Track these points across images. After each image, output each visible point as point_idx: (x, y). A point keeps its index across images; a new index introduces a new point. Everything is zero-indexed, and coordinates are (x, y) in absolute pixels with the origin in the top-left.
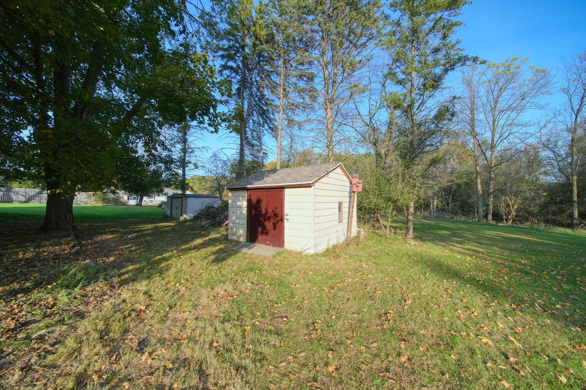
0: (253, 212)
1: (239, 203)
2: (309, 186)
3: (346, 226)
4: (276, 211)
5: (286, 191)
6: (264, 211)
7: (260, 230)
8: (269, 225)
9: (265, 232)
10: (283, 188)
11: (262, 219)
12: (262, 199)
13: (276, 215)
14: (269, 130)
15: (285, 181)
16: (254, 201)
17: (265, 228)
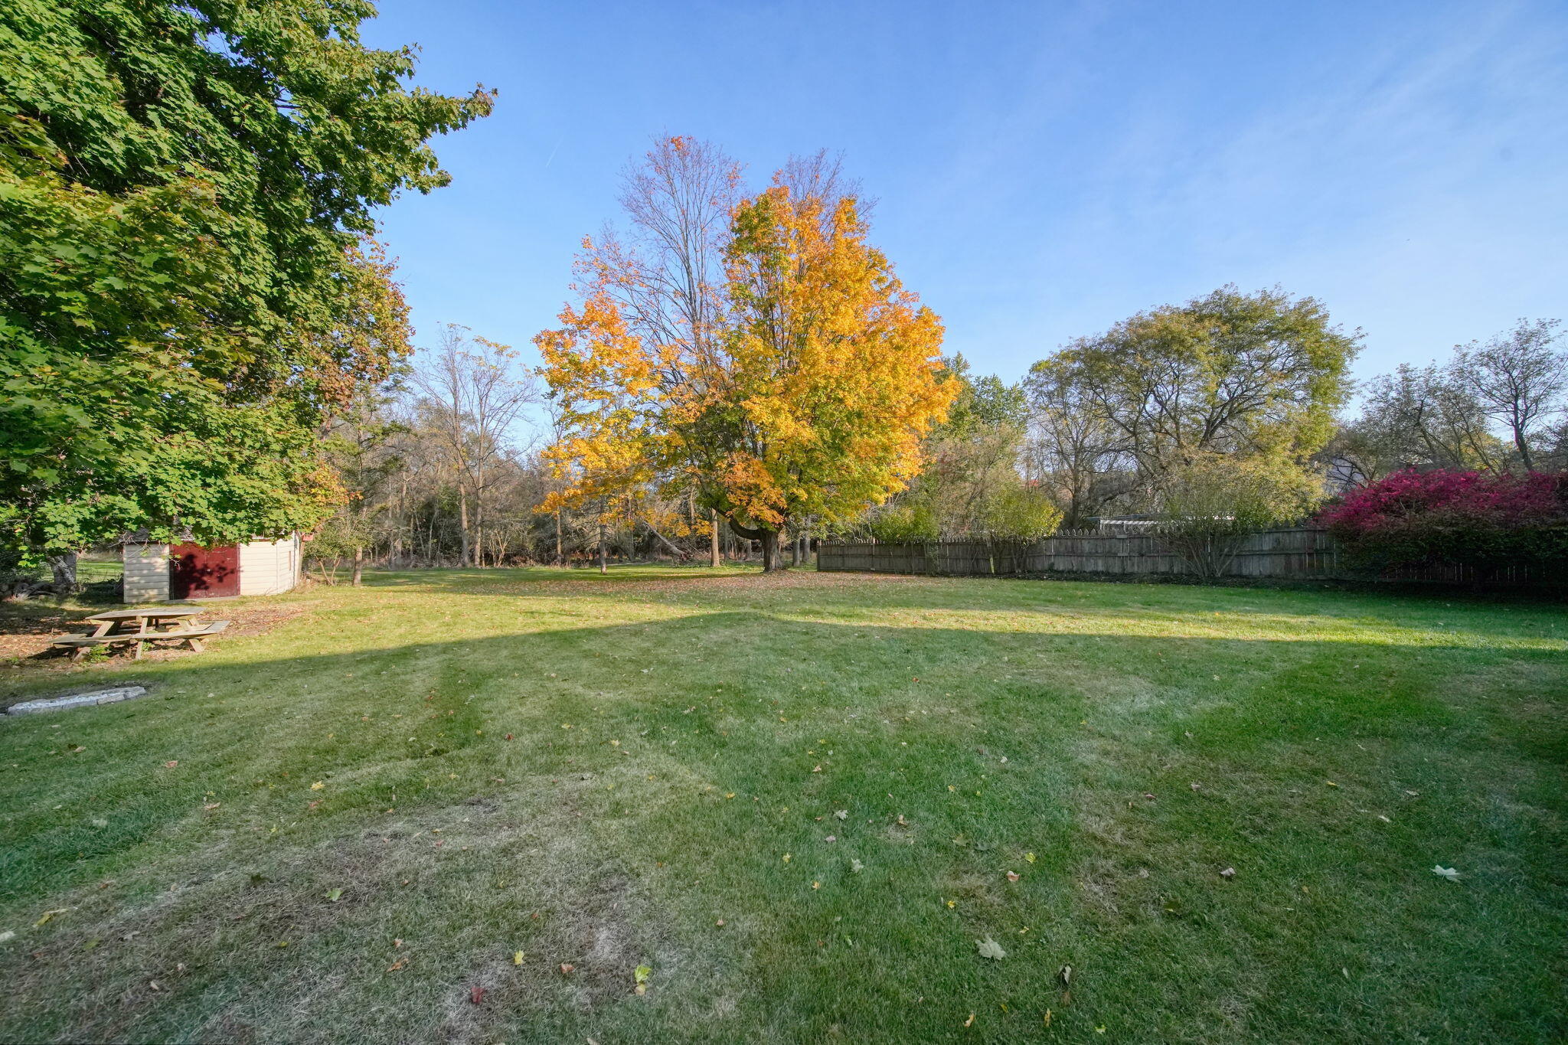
1: (145, 561)
4: (224, 565)
6: (200, 567)
7: (193, 586)
8: (209, 579)
9: (202, 586)
13: (223, 568)
17: (204, 583)
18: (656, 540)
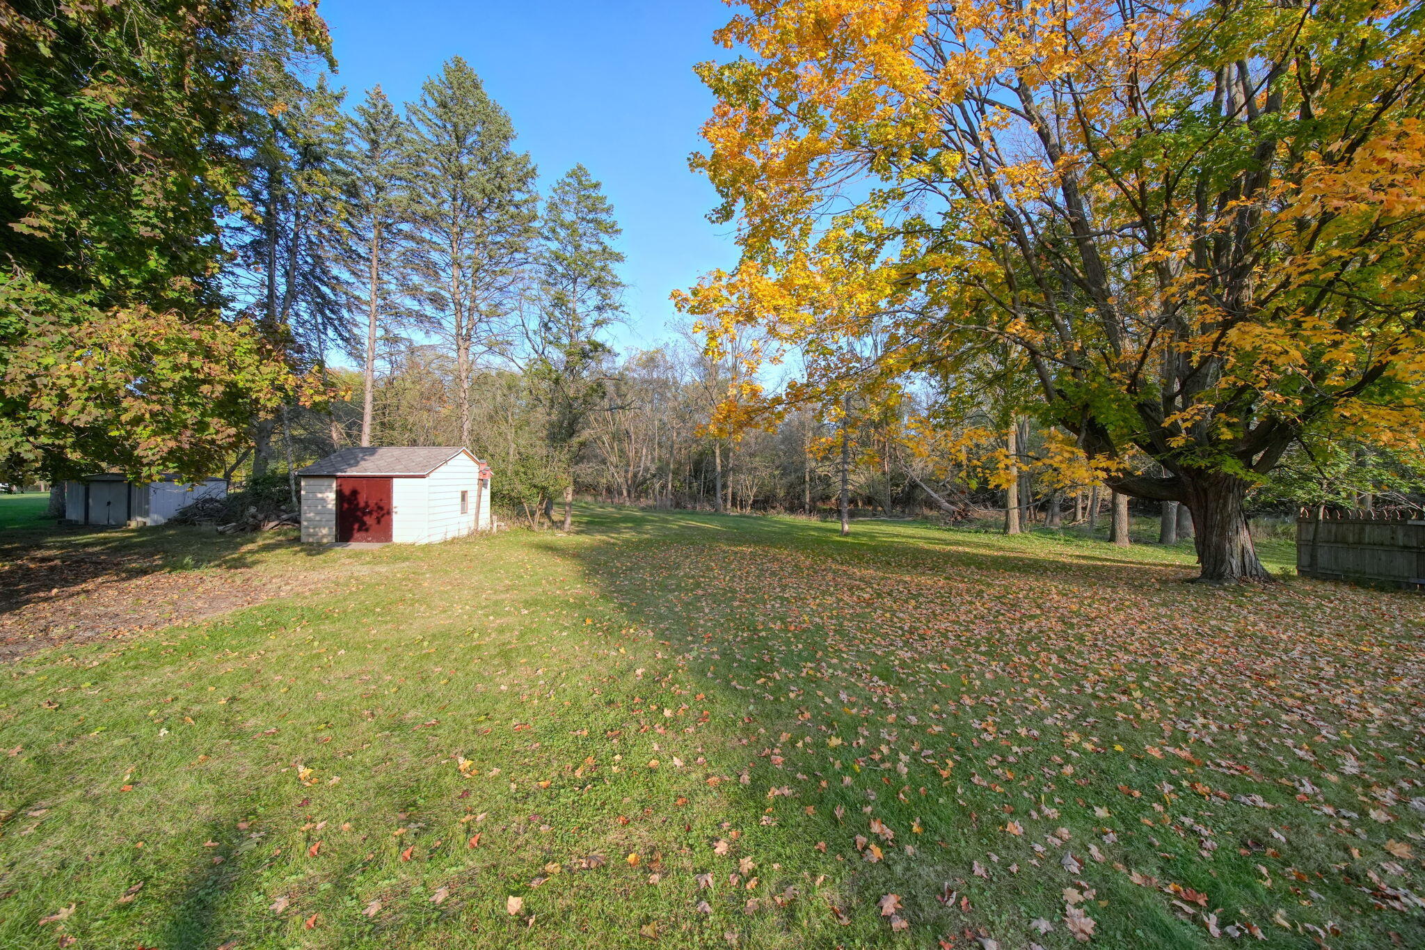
0: (346, 506)
1: (320, 495)
2: (423, 477)
3: (473, 517)
4: (382, 504)
5: (395, 480)
6: (362, 504)
7: (356, 526)
8: (369, 520)
9: (364, 528)
10: (392, 477)
11: (359, 513)
12: (359, 489)
13: (381, 508)
14: (340, 342)
15: (393, 470)
16: (347, 491)
17: (365, 524)
18: (918, 491)
